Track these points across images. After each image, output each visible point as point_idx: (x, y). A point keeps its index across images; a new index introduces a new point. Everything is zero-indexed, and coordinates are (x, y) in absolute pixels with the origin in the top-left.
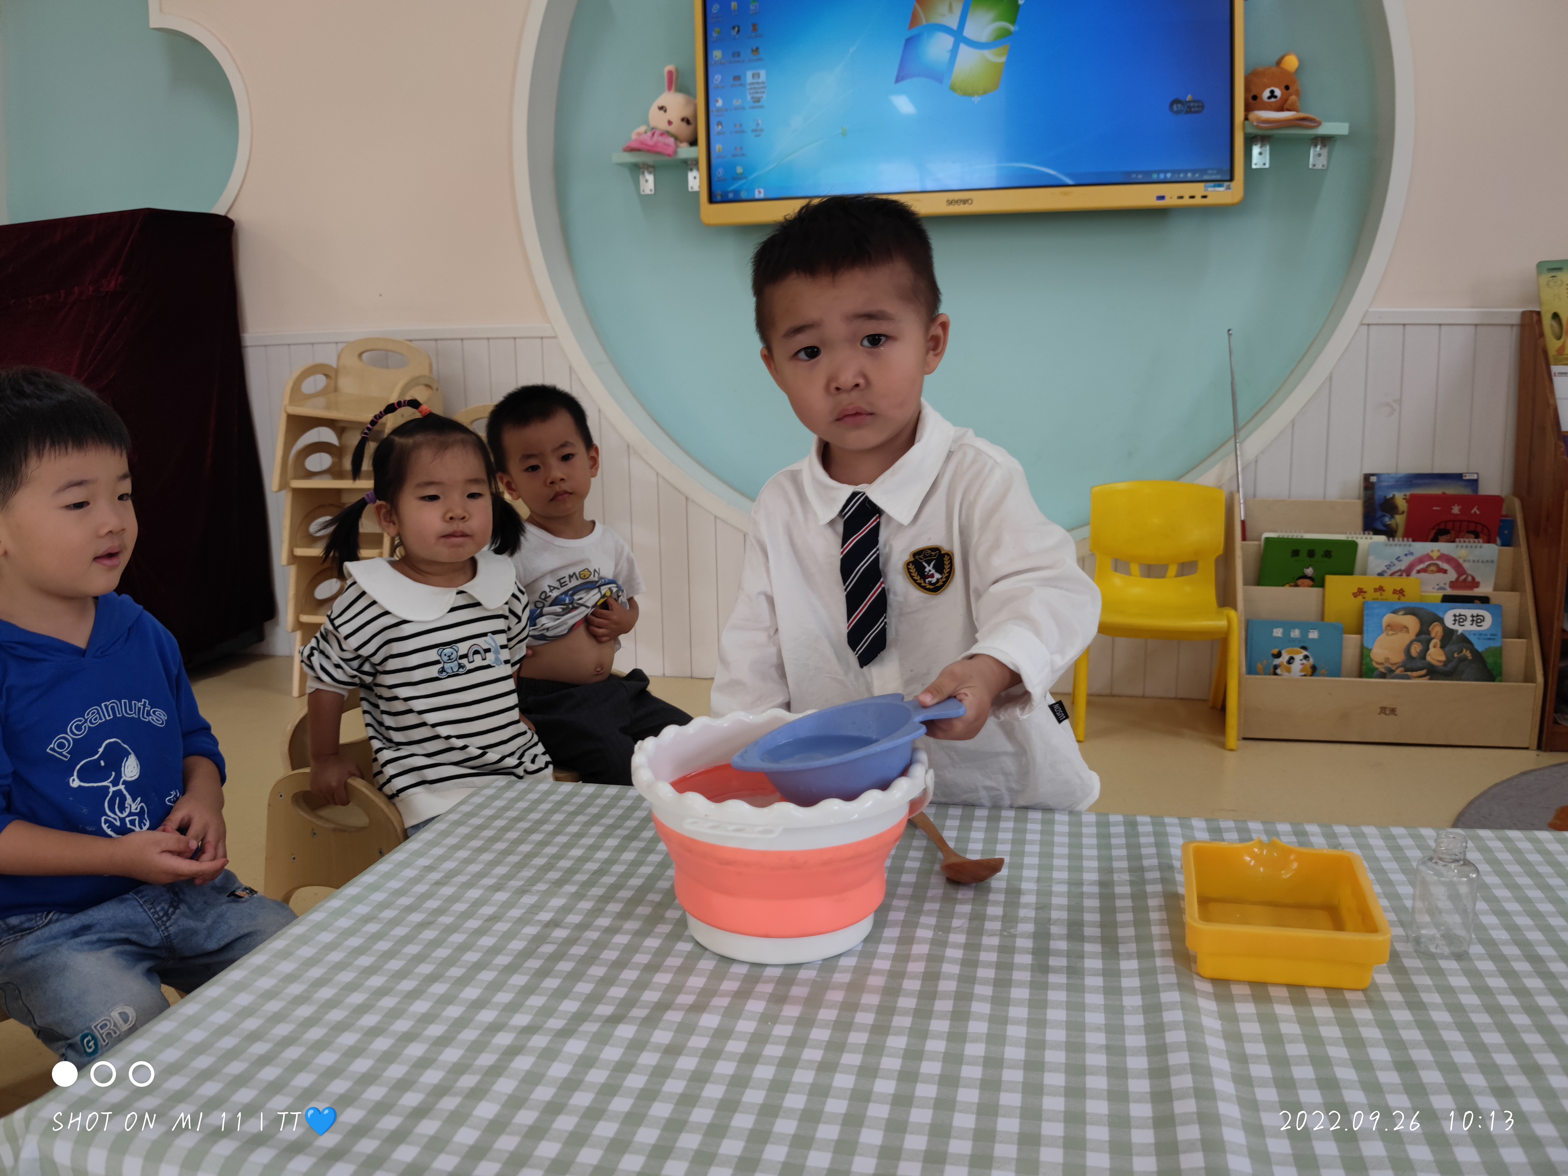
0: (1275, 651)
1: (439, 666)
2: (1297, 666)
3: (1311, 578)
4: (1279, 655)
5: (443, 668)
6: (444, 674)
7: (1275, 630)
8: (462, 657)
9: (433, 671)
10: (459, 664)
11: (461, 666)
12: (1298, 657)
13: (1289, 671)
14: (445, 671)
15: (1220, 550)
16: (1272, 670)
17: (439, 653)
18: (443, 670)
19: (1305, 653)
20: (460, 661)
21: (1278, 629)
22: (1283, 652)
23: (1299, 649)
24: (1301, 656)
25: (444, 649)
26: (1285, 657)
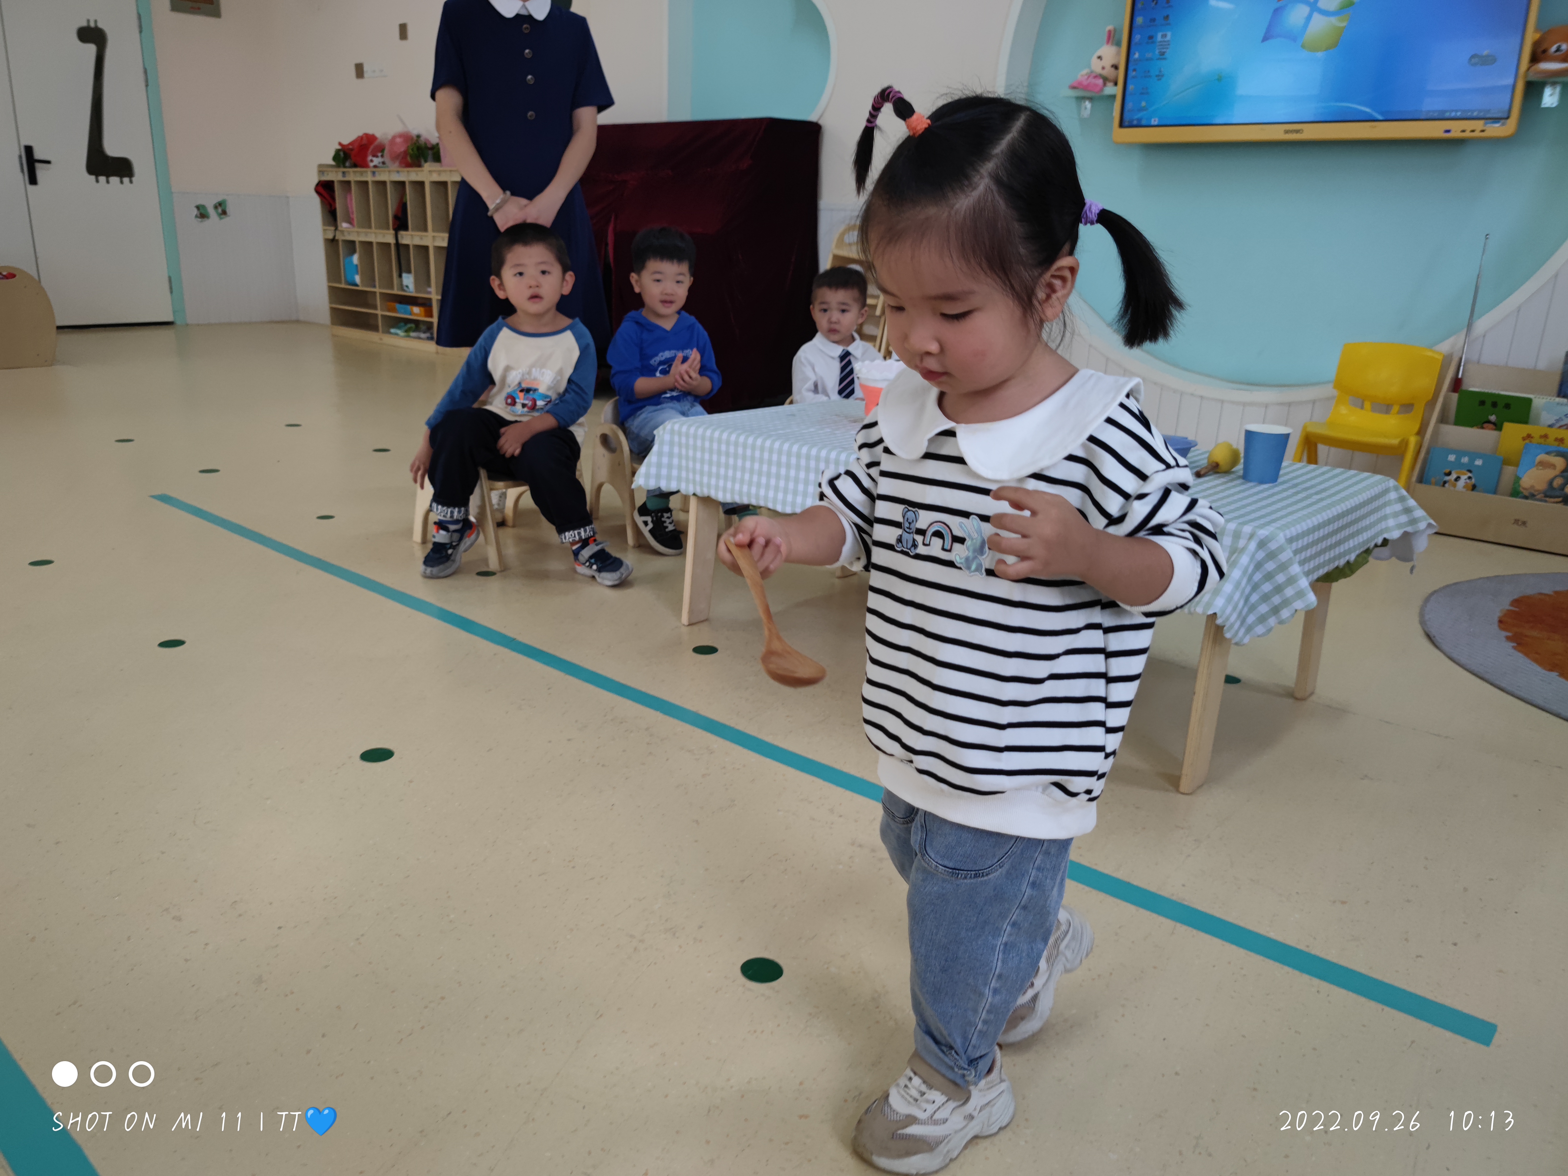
0: (1447, 471)
2: (1461, 483)
3: (1494, 424)
4: (1449, 474)
7: (1450, 456)
12: (1464, 478)
13: (1455, 486)
15: (1430, 397)
16: (1442, 483)
19: (1469, 475)
21: (1452, 456)
22: (1453, 472)
23: (1465, 472)
24: (1466, 477)
26: (1454, 476)
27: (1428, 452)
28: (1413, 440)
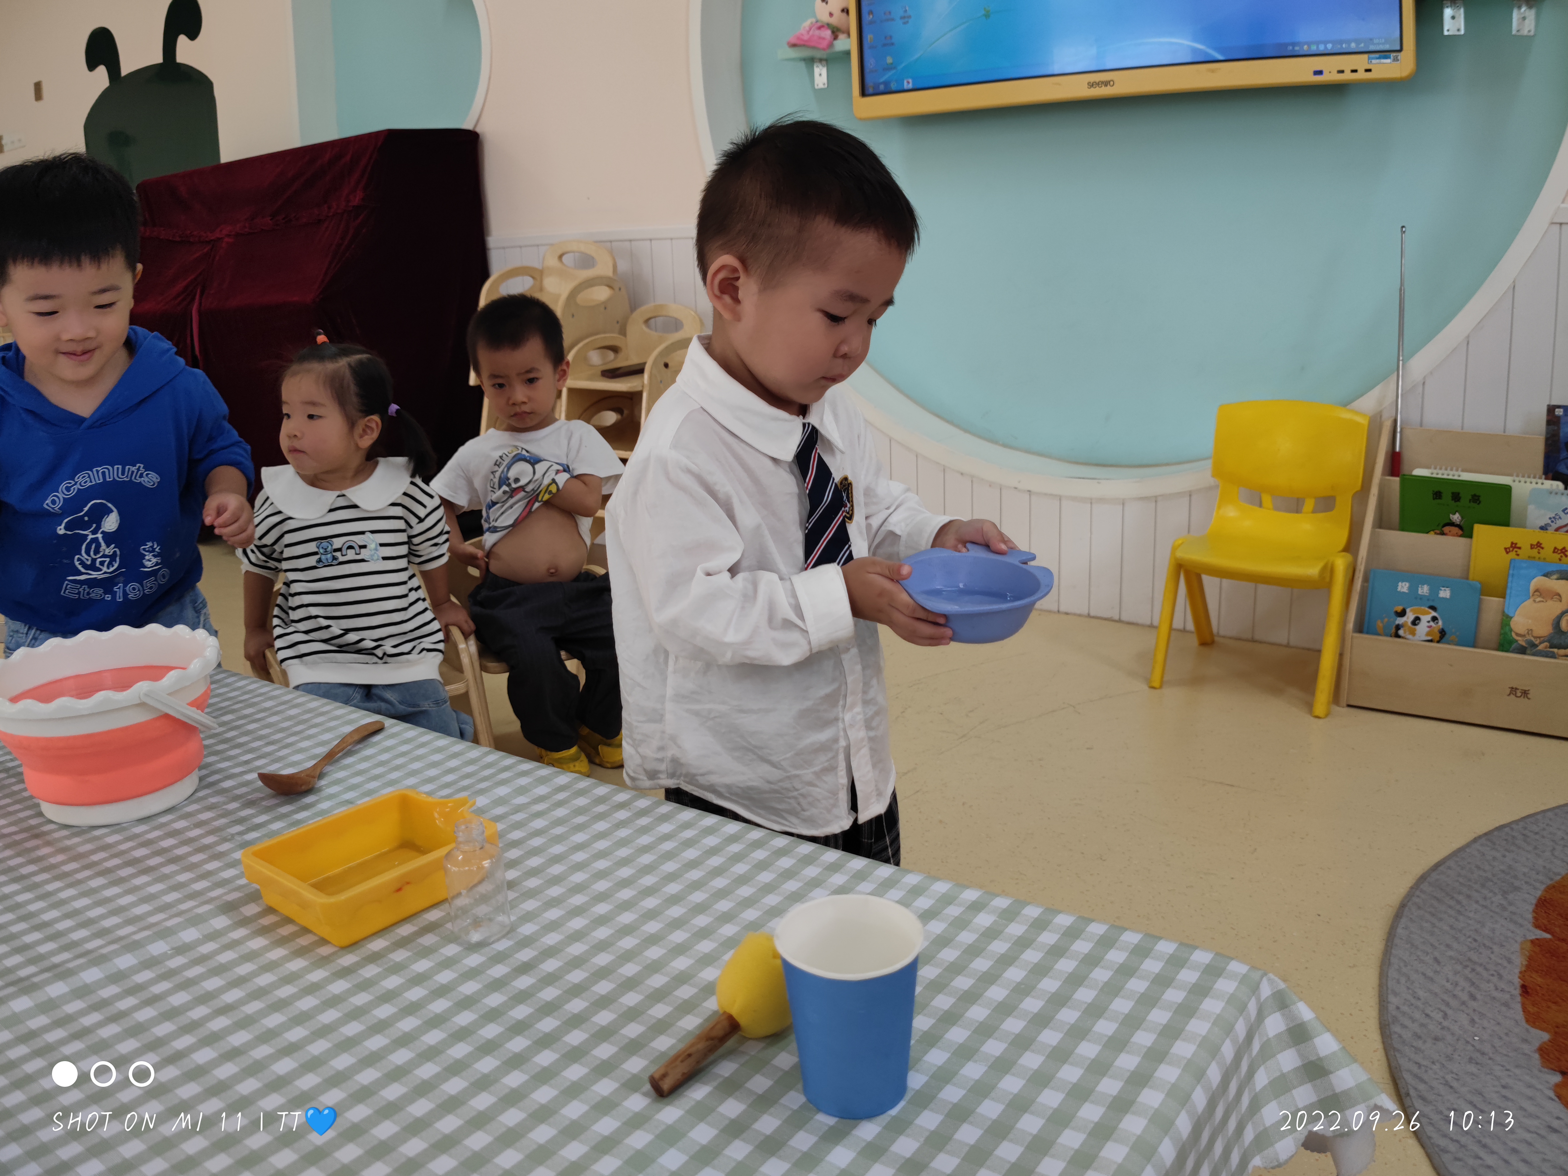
1: (317, 557)
2: (1422, 628)
3: (1459, 526)
5: (320, 558)
6: (321, 563)
8: (336, 550)
9: (312, 561)
10: (333, 556)
11: (335, 558)
13: (1412, 633)
14: (322, 562)
15: (1358, 486)
16: (1392, 630)
17: (318, 545)
18: (319, 561)
20: (335, 554)
25: (322, 543)
27: (1366, 579)
28: (1341, 563)
